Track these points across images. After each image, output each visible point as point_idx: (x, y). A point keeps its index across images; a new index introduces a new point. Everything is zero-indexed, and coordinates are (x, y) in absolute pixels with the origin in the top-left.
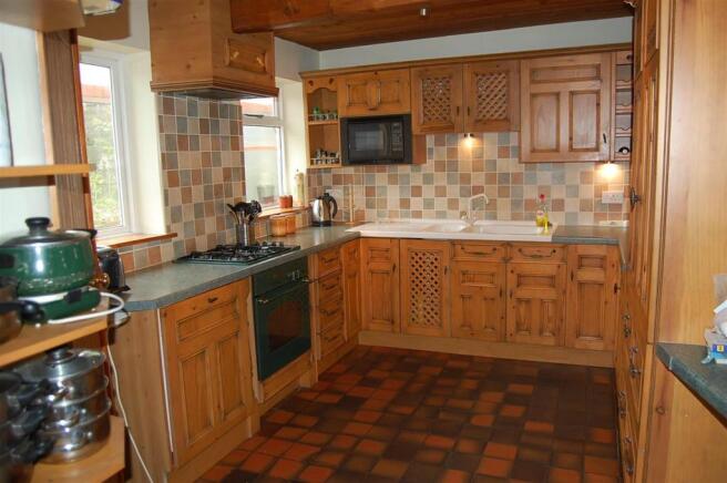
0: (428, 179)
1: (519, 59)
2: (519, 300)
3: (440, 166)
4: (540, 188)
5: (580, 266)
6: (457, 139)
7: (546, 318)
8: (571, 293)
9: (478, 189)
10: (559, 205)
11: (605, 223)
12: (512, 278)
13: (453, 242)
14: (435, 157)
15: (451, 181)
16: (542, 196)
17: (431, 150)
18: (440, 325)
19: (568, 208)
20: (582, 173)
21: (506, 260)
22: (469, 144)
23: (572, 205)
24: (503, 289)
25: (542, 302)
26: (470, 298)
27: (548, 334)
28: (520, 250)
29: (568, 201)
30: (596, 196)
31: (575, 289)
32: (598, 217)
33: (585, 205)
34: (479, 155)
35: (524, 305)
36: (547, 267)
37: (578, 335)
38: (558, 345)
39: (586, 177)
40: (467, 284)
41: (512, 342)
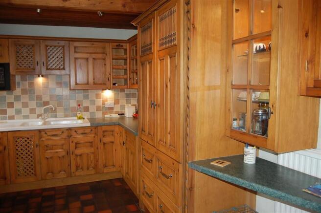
0: (17, 98)
1: (69, 41)
2: (77, 155)
3: (24, 91)
4: (78, 101)
5: (104, 136)
6: (34, 77)
7: (90, 162)
8: (100, 148)
9: (46, 103)
10: (87, 109)
11: (107, 116)
12: (73, 145)
13: (40, 131)
14: (21, 87)
15: (31, 99)
16: (79, 105)
17: (19, 83)
18: (35, 175)
19: (91, 110)
20: (96, 94)
21: (69, 136)
22: (40, 80)
23: (92, 109)
24: (69, 151)
25: (88, 154)
26: (51, 158)
27: (91, 169)
28: (76, 131)
29: (90, 107)
30: (103, 104)
31: (102, 146)
32: (104, 113)
33: (98, 109)
34: (46, 86)
35: (79, 157)
36: (89, 138)
37: (105, 166)
38: (96, 173)
39: (98, 96)
40: (49, 151)
41: (75, 176)
